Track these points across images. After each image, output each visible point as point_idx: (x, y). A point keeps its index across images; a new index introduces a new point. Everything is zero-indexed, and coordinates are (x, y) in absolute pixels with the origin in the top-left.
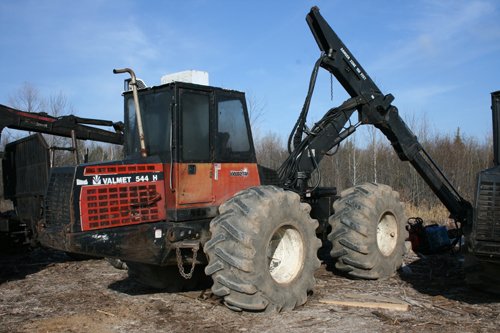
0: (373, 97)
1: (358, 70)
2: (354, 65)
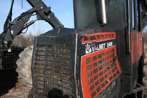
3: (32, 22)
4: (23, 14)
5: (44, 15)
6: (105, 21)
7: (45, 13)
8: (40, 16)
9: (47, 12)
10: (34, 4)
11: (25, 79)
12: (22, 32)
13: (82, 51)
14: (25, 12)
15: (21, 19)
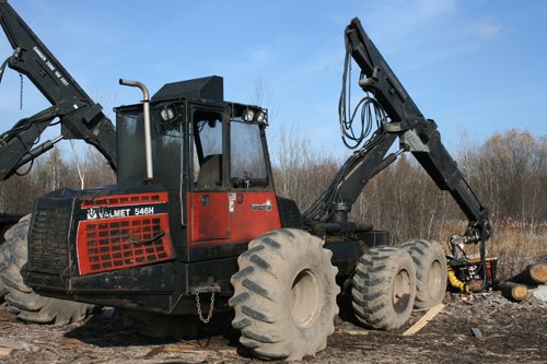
0: (76, 107)
1: (58, 75)
2: (52, 68)
3: (45, 146)
4: (23, 122)
5: (81, 127)
6: (150, 175)
7: (84, 121)
8: (71, 130)
9: (88, 120)
10: (53, 97)
11: (17, 294)
12: (18, 171)
13: (84, 215)
14: (29, 116)
15: (15, 138)
